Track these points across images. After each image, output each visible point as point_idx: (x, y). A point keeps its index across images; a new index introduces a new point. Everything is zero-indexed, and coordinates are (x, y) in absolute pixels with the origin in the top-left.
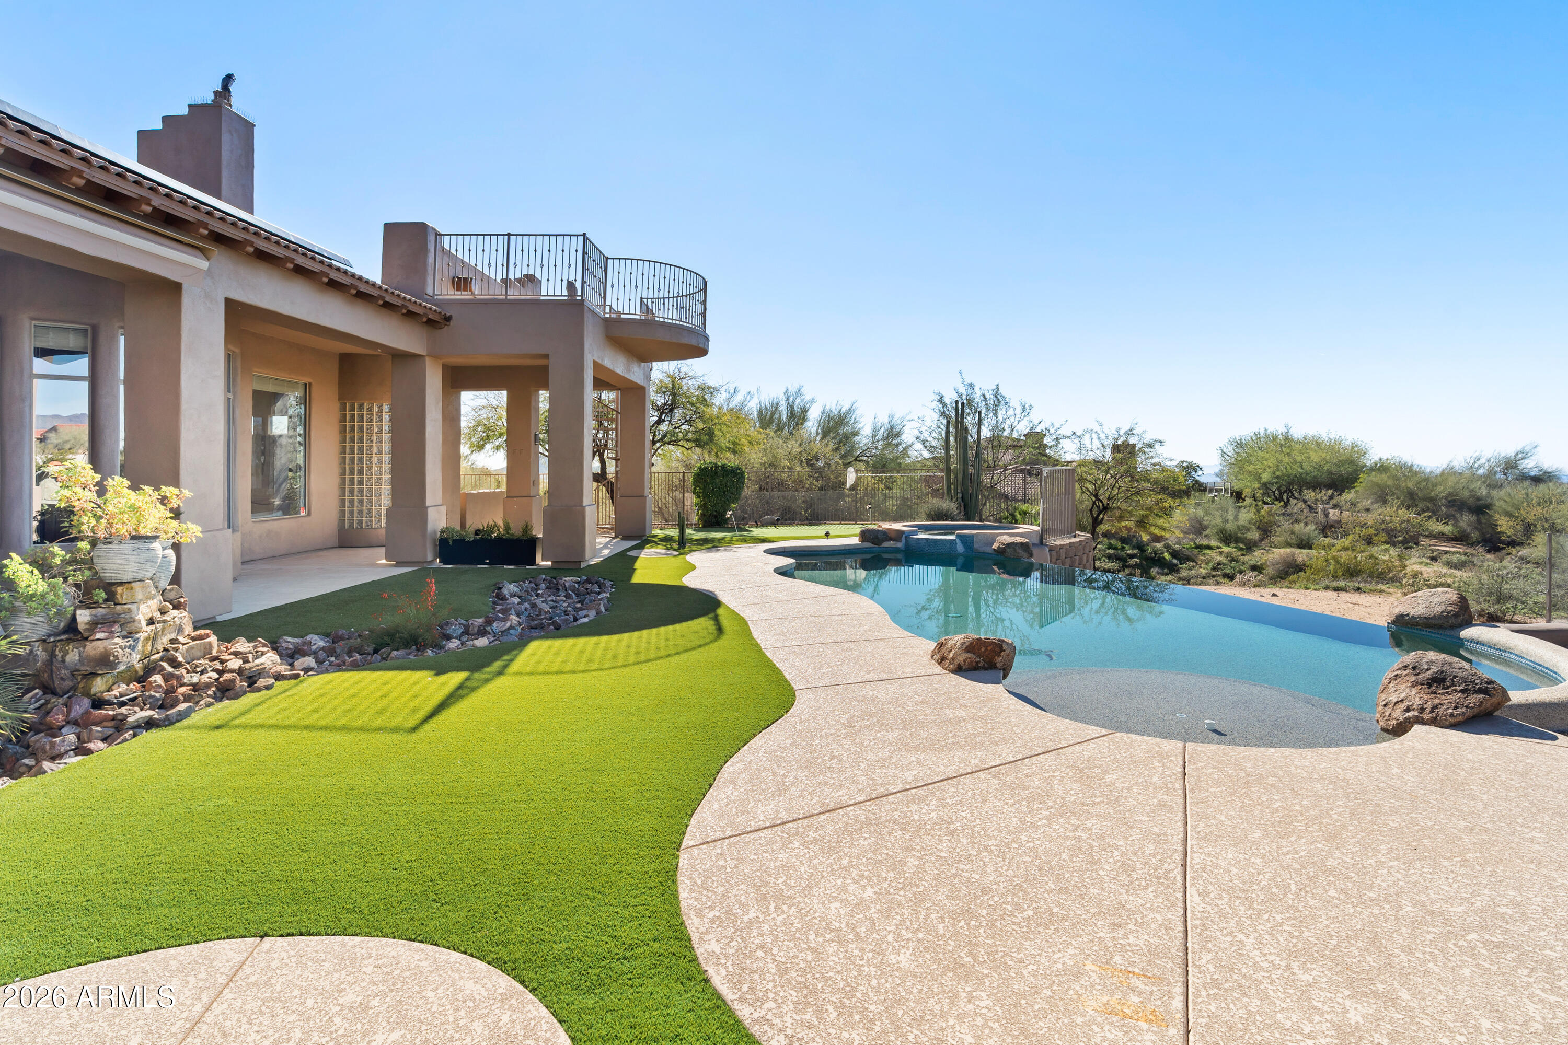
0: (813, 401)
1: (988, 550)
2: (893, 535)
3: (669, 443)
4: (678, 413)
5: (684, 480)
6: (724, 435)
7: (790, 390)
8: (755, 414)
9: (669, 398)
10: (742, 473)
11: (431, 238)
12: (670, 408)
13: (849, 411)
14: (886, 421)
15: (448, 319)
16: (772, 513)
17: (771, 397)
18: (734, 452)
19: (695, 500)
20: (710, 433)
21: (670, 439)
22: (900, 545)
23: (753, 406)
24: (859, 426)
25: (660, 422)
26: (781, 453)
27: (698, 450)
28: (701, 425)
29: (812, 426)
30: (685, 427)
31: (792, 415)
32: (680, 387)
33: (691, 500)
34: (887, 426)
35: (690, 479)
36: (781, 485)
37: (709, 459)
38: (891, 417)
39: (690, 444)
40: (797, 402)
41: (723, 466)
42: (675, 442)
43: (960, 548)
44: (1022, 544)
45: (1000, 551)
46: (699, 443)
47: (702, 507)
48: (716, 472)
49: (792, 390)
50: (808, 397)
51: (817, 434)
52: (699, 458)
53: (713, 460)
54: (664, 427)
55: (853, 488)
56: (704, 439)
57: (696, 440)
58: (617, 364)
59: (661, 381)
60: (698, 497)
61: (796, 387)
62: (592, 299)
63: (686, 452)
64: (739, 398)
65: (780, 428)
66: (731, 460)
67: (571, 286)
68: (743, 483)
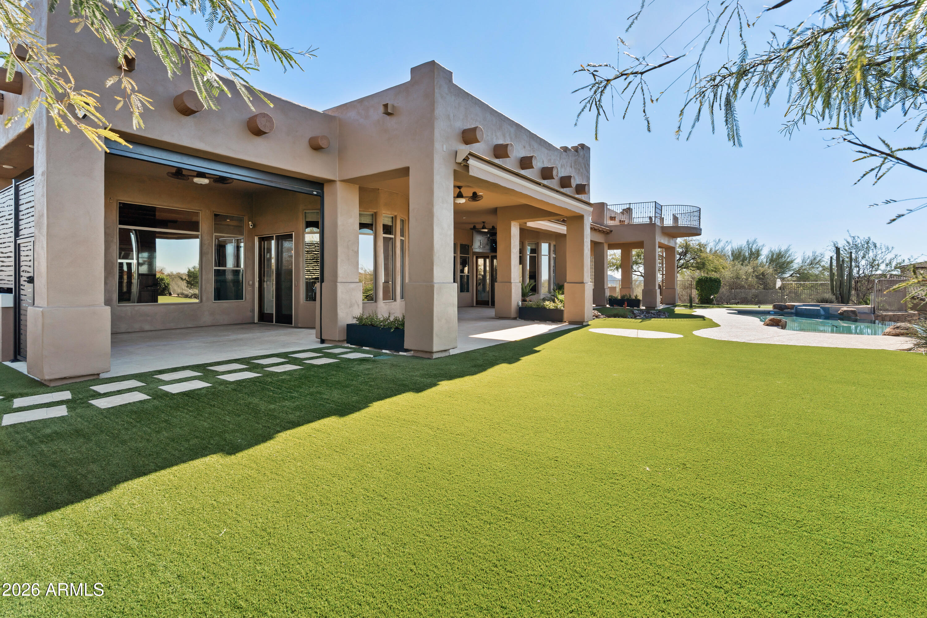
0: (763, 245)
1: (836, 313)
2: (790, 307)
3: (684, 268)
4: (688, 256)
5: (691, 285)
6: (710, 265)
7: (750, 240)
8: (730, 253)
9: (684, 250)
10: (720, 281)
11: (605, 206)
12: (684, 254)
13: (787, 251)
14: (811, 255)
15: (611, 231)
16: (736, 299)
17: (739, 244)
18: (715, 272)
19: (697, 292)
20: (704, 264)
21: (686, 266)
22: (793, 311)
23: (728, 250)
24: (792, 257)
25: (680, 259)
26: (742, 272)
27: (698, 271)
28: (699, 261)
29: (763, 258)
30: (692, 261)
31: (751, 254)
32: (689, 245)
33: (695, 293)
34: (812, 258)
35: (694, 283)
36: (742, 287)
37: (703, 274)
38: (814, 253)
39: (694, 269)
40: (754, 246)
41: (710, 278)
42: (687, 268)
43: (822, 312)
44: (852, 311)
45: (841, 314)
46: (698, 268)
47: (700, 295)
48: (707, 281)
49: (751, 240)
50: (760, 244)
51: (767, 262)
52: (698, 274)
53: (706, 275)
54: (682, 261)
55: (780, 288)
56: (701, 266)
57: (697, 267)
58: (665, 241)
59: (681, 243)
60: (698, 291)
61: (753, 239)
62: (658, 223)
63: (692, 272)
64: (721, 245)
65: (743, 261)
66: (714, 275)
67: (650, 218)
68: (720, 285)
